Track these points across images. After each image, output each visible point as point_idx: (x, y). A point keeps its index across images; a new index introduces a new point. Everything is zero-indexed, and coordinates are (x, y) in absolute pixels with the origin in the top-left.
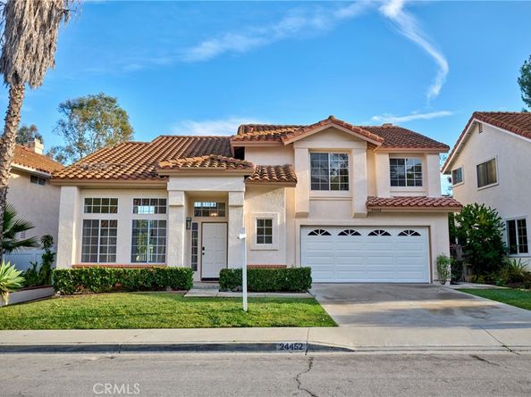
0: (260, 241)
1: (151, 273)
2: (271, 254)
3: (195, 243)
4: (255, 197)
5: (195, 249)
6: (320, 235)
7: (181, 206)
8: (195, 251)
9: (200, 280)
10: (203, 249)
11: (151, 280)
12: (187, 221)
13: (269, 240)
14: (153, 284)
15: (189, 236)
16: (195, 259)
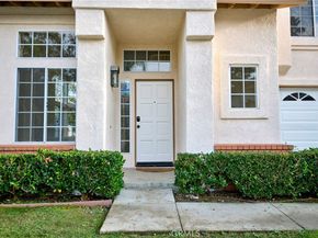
0: (236, 103)
1: (38, 166)
2: (256, 124)
3: (125, 111)
4: (227, 31)
5: (125, 119)
6: (299, 100)
7: (98, 39)
8: (125, 122)
9: (133, 166)
10: (138, 120)
11: (38, 180)
12: (112, 72)
13: (251, 103)
14: (41, 186)
15: (115, 100)
16: (125, 135)
